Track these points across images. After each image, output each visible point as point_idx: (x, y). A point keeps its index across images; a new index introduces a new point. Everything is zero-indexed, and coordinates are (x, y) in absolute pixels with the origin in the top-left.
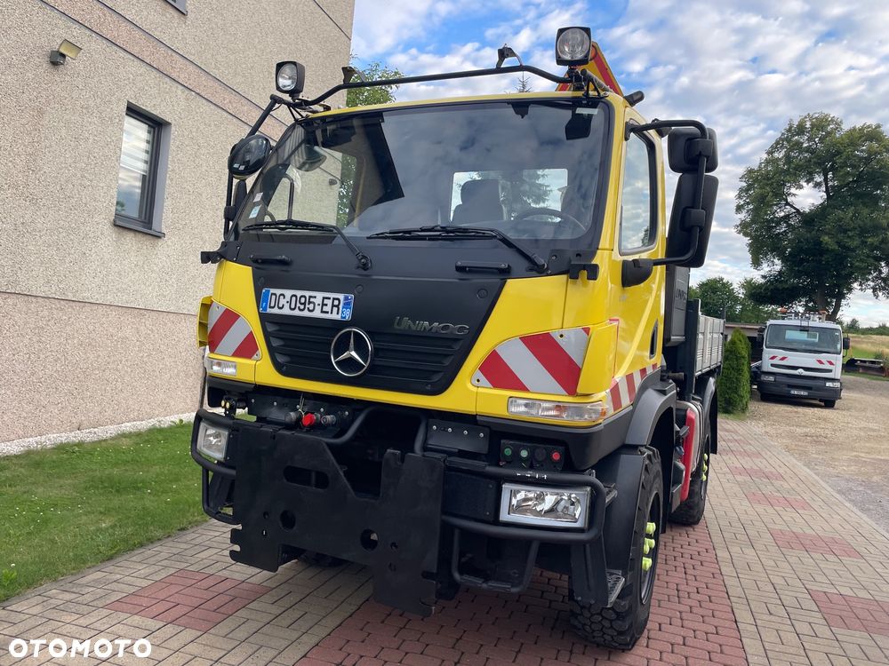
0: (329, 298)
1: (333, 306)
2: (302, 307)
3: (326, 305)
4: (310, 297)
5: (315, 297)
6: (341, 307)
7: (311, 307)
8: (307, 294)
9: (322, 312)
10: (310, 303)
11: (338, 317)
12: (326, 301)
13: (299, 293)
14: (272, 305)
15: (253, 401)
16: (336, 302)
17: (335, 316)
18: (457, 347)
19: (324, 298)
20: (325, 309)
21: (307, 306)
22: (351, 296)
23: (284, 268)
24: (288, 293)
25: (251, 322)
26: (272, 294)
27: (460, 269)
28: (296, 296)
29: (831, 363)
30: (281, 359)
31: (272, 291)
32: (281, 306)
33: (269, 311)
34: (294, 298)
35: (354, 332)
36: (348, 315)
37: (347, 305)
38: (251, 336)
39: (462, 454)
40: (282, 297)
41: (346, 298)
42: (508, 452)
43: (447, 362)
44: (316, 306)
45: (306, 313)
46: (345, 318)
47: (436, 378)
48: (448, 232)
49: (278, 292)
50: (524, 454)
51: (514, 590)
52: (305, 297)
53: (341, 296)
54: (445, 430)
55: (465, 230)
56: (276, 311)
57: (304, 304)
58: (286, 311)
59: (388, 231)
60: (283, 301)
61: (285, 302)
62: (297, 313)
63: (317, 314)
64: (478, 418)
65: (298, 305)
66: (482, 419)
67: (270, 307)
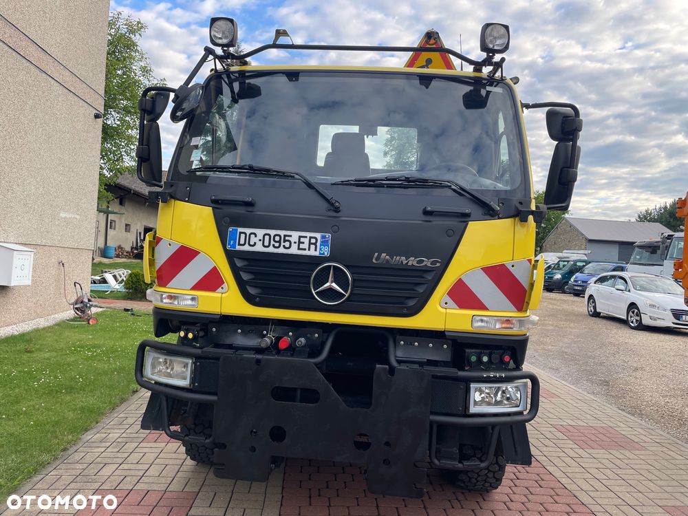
0: (306, 237)
1: (310, 244)
2: (277, 245)
3: (303, 243)
4: (285, 236)
5: (291, 236)
6: (318, 244)
7: (287, 244)
8: (282, 233)
9: (299, 249)
10: (285, 241)
11: (317, 254)
12: (302, 240)
13: (273, 232)
14: (242, 242)
15: (214, 329)
16: (313, 241)
17: (312, 252)
18: (429, 277)
19: (300, 237)
20: (302, 246)
21: (282, 244)
22: (328, 235)
23: (250, 209)
24: (260, 232)
26: (240, 233)
27: (426, 213)
28: (269, 235)
30: (252, 291)
32: (252, 243)
33: (238, 248)
34: (267, 237)
35: (334, 266)
36: (326, 251)
37: (324, 243)
39: (430, 363)
40: (253, 236)
41: (323, 237)
42: (474, 359)
43: (421, 289)
44: (293, 243)
45: (281, 250)
46: (324, 254)
47: (411, 303)
48: (409, 182)
49: (248, 231)
50: (485, 359)
51: (483, 465)
52: (280, 236)
53: (318, 235)
54: (412, 344)
55: (425, 181)
56: (247, 248)
57: (279, 242)
59: (353, 179)
61: (257, 240)
62: (271, 250)
63: (294, 250)
64: (447, 333)
65: (272, 242)
66: (450, 334)
67: (239, 245)
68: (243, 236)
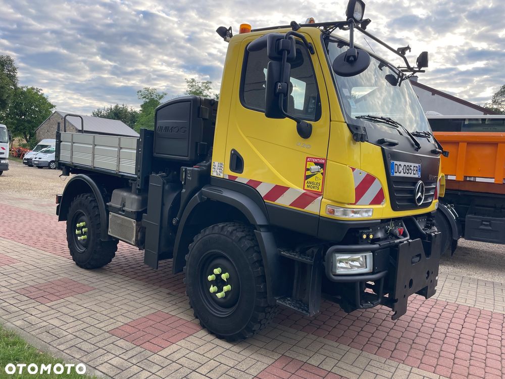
1: (417, 171)
7: (410, 171)
9: (414, 174)
14: (396, 171)
17: (416, 176)
19: (414, 167)
20: (415, 173)
24: (403, 164)
25: (382, 182)
29: (3, 149)
31: (396, 162)
38: (381, 191)
41: (419, 166)
45: (409, 175)
49: (398, 163)
56: (397, 175)
58: (402, 175)
60: (401, 169)
62: (406, 175)
68: (396, 166)
